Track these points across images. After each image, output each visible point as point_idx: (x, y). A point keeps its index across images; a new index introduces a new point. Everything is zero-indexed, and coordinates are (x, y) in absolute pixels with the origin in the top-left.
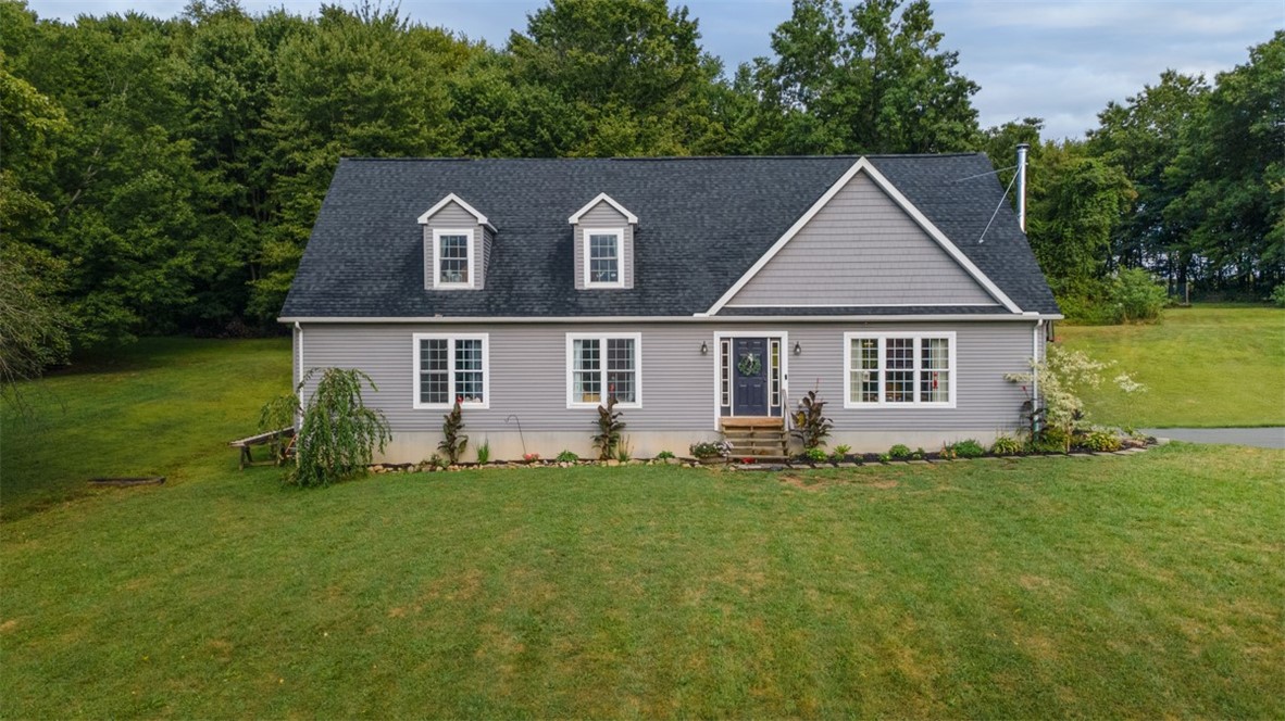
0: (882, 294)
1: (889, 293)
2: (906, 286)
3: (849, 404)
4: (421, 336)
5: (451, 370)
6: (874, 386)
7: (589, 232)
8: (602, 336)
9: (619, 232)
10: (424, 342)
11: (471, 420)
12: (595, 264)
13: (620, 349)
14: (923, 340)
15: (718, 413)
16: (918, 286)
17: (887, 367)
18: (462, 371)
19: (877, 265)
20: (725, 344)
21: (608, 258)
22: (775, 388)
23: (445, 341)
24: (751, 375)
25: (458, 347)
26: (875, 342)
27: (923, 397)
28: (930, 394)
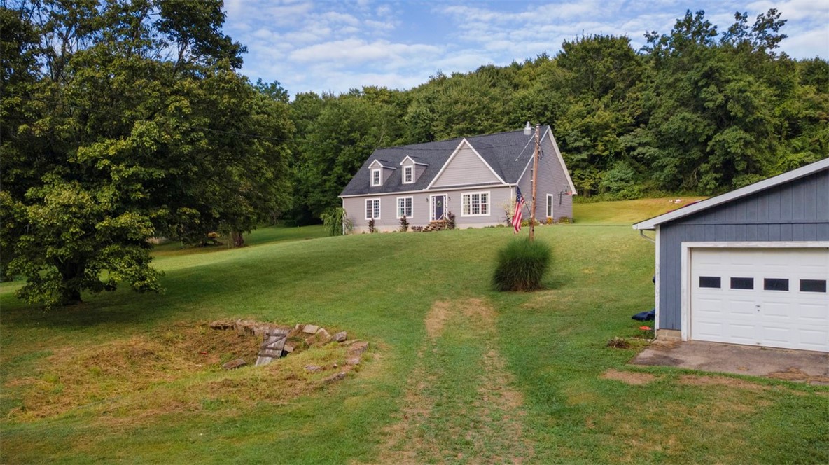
0: (471, 180)
1: (473, 180)
2: (477, 178)
3: (462, 215)
4: (367, 200)
5: (372, 209)
6: (469, 210)
7: (405, 167)
8: (405, 198)
9: (412, 167)
10: (368, 202)
11: (376, 223)
12: (407, 177)
13: (409, 201)
14: (482, 194)
15: (431, 219)
16: (480, 177)
17: (472, 203)
18: (375, 209)
19: (470, 171)
20: (434, 198)
21: (409, 175)
22: (445, 211)
23: (372, 201)
24: (439, 207)
25: (374, 202)
26: (469, 196)
27: (482, 213)
28: (484, 211)
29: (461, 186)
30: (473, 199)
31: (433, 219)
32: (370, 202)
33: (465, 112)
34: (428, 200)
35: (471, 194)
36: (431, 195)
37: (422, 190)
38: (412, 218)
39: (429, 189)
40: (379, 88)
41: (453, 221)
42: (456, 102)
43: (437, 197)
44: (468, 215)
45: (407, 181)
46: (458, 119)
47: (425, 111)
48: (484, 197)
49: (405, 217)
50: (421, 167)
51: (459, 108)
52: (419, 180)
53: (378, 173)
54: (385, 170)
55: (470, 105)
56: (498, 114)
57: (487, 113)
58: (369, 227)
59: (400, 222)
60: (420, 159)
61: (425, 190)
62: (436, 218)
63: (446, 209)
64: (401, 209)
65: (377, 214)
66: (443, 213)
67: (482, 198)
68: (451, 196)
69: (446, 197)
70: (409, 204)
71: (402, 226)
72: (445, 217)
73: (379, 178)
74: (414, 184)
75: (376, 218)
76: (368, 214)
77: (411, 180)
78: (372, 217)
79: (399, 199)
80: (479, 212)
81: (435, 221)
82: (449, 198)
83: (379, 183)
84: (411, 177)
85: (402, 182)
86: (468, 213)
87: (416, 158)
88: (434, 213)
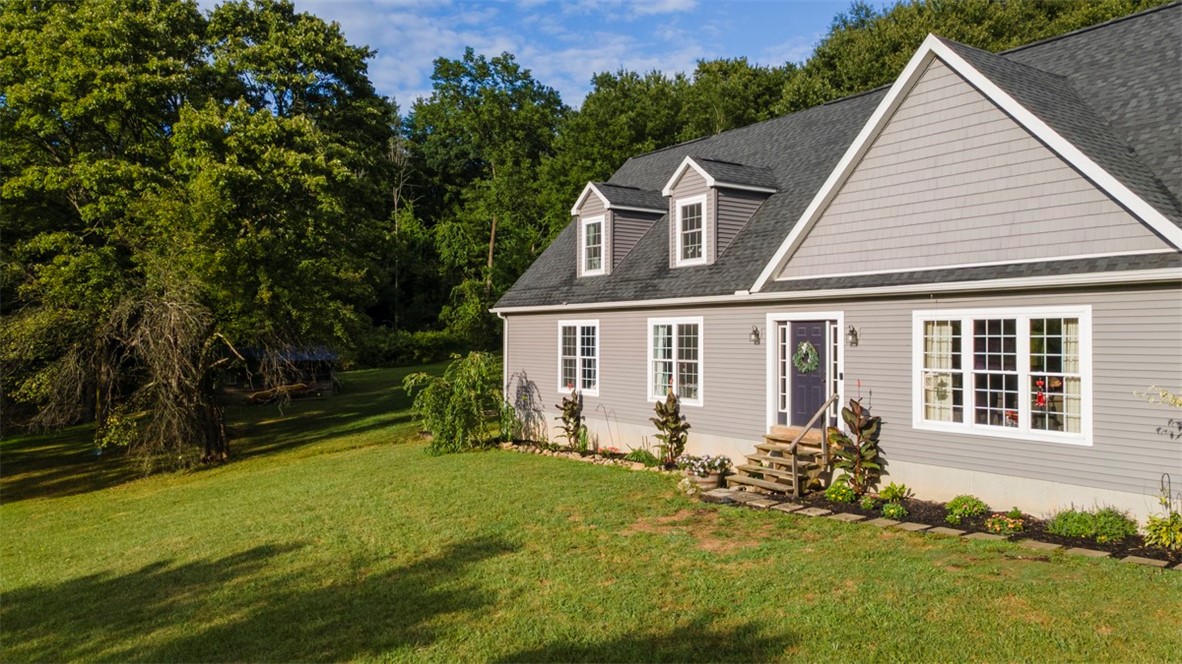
1: (976, 245)
2: (1004, 231)
3: (919, 422)
4: (562, 323)
5: (578, 357)
6: (958, 398)
7: (680, 204)
8: (675, 322)
9: (702, 199)
10: (564, 328)
11: (586, 407)
12: (686, 239)
13: (688, 334)
14: (1032, 321)
15: (771, 420)
16: (1024, 229)
17: (975, 368)
18: (585, 357)
19: (960, 202)
20: (784, 330)
21: (696, 230)
22: (836, 391)
23: (575, 328)
24: (808, 371)
25: (583, 334)
26: (956, 327)
27: (1037, 421)
28: (1048, 415)
29: (911, 278)
30: (979, 344)
31: (782, 418)
32: (569, 331)
34: (758, 336)
35: (968, 315)
36: (772, 316)
37: (737, 293)
38: (701, 405)
39: (763, 290)
40: (732, 60)
41: (874, 443)
45: (686, 256)
47: (819, 86)
48: (1050, 338)
49: (673, 400)
50: (743, 199)
52: (727, 252)
53: (597, 227)
58: (564, 419)
59: (656, 417)
60: (740, 168)
61: (746, 292)
62: (795, 422)
63: (835, 383)
64: (661, 367)
65: (589, 376)
66: (824, 402)
67: (1036, 346)
68: (862, 325)
69: (836, 329)
70: (688, 345)
71: (662, 433)
72: (834, 422)
73: (600, 248)
74: (710, 267)
75: (586, 392)
76: (566, 372)
77: (700, 255)
78: (575, 386)
79: (657, 328)
80: (1014, 418)
81: (788, 430)
82: (853, 333)
83: (600, 267)
84: (700, 241)
85: (668, 262)
86: (951, 413)
87: (725, 167)
88: (784, 397)
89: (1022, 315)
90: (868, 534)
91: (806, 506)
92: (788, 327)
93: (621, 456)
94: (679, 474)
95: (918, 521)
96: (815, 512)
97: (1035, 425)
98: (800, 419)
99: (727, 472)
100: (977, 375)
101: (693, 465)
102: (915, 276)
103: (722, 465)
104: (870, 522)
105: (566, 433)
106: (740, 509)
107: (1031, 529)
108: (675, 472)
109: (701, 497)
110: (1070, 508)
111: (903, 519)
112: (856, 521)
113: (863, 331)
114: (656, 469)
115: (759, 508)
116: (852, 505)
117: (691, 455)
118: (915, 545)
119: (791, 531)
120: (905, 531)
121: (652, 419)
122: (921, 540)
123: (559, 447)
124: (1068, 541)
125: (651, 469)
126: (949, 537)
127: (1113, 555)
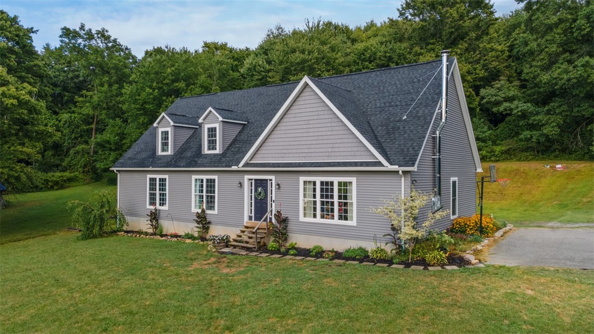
0: (318, 154)
1: (321, 154)
2: (330, 150)
3: (302, 218)
4: (149, 176)
5: (157, 192)
6: (315, 209)
7: (206, 127)
8: (205, 177)
9: (217, 125)
10: (150, 179)
11: (162, 214)
12: (209, 141)
13: (211, 183)
14: (339, 182)
15: (246, 219)
16: (336, 150)
17: (321, 198)
18: (161, 192)
19: (316, 138)
20: (252, 182)
21: (214, 138)
22: (271, 207)
23: (156, 179)
24: (261, 199)
25: (160, 181)
26: (314, 183)
27: (340, 218)
28: (344, 216)
29: (299, 165)
30: (322, 190)
31: (250, 218)
32: (153, 180)
33: (304, 61)
34: (241, 185)
35: (318, 180)
36: (247, 177)
37: (233, 167)
38: (216, 213)
39: (243, 166)
40: (220, 43)
41: (285, 228)
42: (294, 51)
43: (256, 180)
44: (311, 220)
45: (209, 149)
46: (295, 70)
47: (261, 62)
48: (344, 188)
49: (203, 211)
50: (233, 126)
51: (298, 57)
52: (228, 149)
53: (166, 133)
54: (179, 130)
55: (309, 55)
56: (339, 65)
57: (328, 64)
58: (151, 221)
59: (196, 219)
60: (232, 112)
61: (236, 167)
62: (256, 219)
63: (271, 204)
64: (198, 197)
65: (163, 201)
66: (267, 211)
67: (340, 190)
68: (281, 182)
69: (272, 183)
70: (211, 188)
71: (199, 226)
72: (271, 219)
73: (168, 142)
74: (220, 155)
75: (162, 208)
76: (151, 199)
77: (216, 149)
78: (156, 205)
79: (196, 180)
80: (333, 216)
81: (253, 223)
82: (278, 185)
83: (168, 151)
84: (216, 143)
85: (201, 151)
86: (312, 215)
87: (226, 112)
88: (251, 209)
89: (336, 180)
90: (284, 262)
91: (261, 253)
92: (253, 181)
93: (180, 236)
94: (207, 243)
95: (301, 256)
96: (264, 255)
97: (339, 219)
98: (258, 218)
99: (228, 241)
100: (321, 201)
101: (215, 239)
102: (301, 164)
103: (227, 238)
104: (284, 257)
105: (151, 227)
106: (235, 256)
107: (338, 255)
108: (205, 242)
109: (219, 252)
110: (349, 247)
111: (295, 255)
112: (280, 257)
113: (282, 184)
114: (197, 241)
115: (242, 255)
116: (278, 251)
117: (213, 235)
118: (300, 264)
119: (256, 263)
120: (296, 260)
121: (194, 220)
122: (301, 263)
123: (148, 233)
124: (347, 259)
125: (195, 241)
126: (311, 261)
127: (360, 263)
